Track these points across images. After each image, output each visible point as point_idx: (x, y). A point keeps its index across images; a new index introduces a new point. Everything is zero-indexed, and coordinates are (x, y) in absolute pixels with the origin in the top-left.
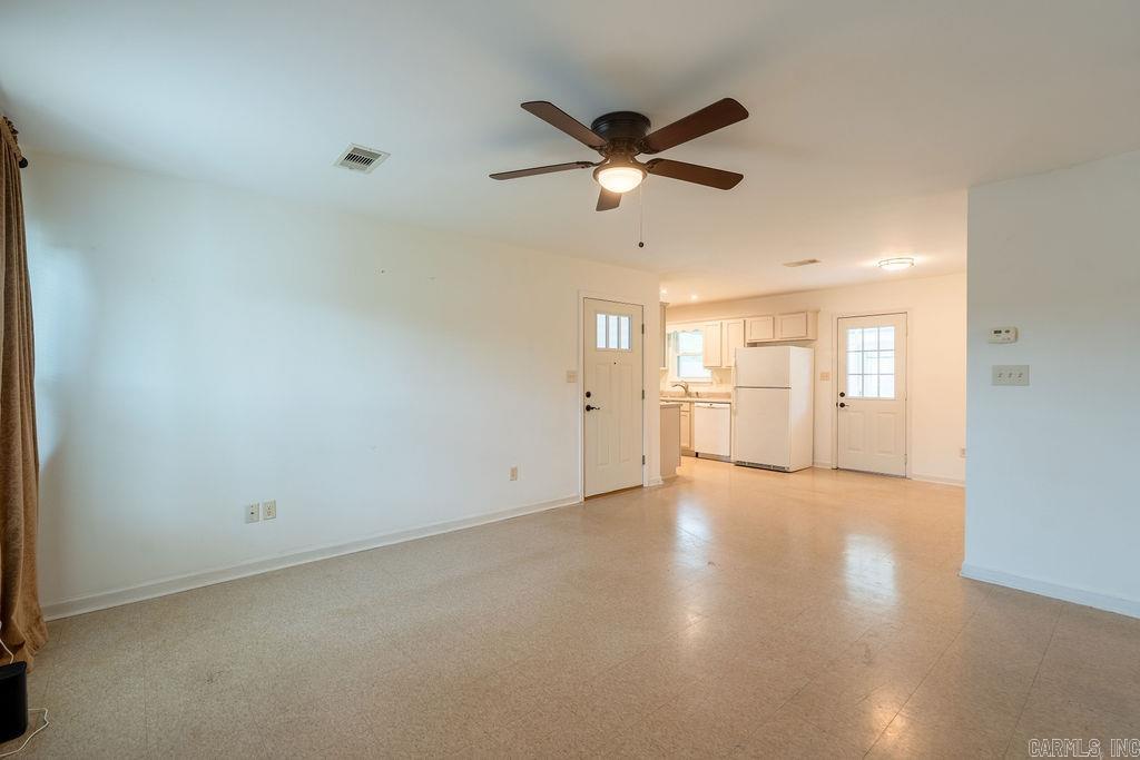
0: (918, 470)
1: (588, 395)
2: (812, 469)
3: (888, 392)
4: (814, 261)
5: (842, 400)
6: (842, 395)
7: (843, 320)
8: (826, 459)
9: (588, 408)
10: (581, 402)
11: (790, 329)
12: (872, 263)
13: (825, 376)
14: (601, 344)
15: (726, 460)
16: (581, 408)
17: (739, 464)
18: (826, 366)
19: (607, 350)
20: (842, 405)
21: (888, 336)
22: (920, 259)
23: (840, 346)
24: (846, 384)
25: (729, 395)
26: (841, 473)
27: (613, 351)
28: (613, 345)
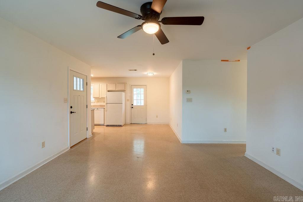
0: (149, 122)
1: (71, 107)
2: (125, 125)
3: (143, 104)
4: (136, 70)
5: (132, 106)
6: (132, 105)
7: (132, 86)
8: (128, 122)
9: (71, 112)
10: (69, 110)
11: (120, 87)
12: (146, 73)
13: (128, 100)
14: (75, 89)
15: (103, 125)
16: (69, 113)
17: (107, 126)
18: (128, 98)
19: (76, 90)
20: (132, 107)
21: (142, 90)
22: (155, 73)
23: (132, 92)
24: (133, 102)
25: (104, 106)
26: (132, 124)
27: (78, 91)
28: (78, 89)
